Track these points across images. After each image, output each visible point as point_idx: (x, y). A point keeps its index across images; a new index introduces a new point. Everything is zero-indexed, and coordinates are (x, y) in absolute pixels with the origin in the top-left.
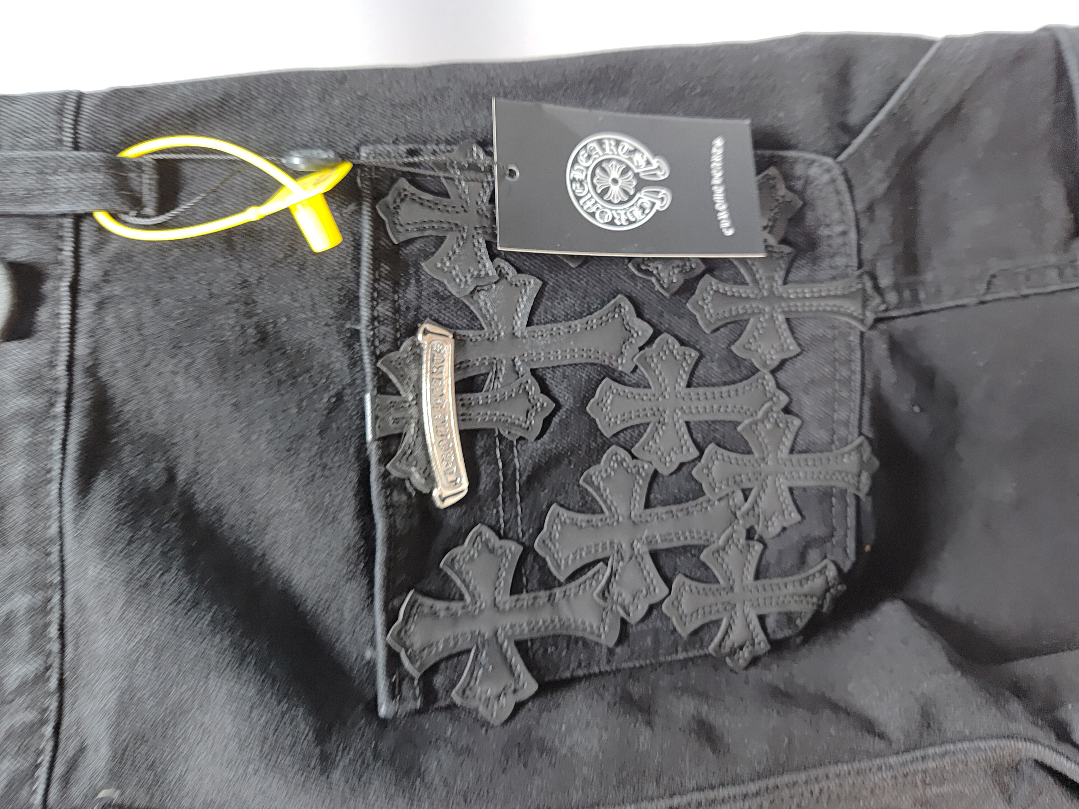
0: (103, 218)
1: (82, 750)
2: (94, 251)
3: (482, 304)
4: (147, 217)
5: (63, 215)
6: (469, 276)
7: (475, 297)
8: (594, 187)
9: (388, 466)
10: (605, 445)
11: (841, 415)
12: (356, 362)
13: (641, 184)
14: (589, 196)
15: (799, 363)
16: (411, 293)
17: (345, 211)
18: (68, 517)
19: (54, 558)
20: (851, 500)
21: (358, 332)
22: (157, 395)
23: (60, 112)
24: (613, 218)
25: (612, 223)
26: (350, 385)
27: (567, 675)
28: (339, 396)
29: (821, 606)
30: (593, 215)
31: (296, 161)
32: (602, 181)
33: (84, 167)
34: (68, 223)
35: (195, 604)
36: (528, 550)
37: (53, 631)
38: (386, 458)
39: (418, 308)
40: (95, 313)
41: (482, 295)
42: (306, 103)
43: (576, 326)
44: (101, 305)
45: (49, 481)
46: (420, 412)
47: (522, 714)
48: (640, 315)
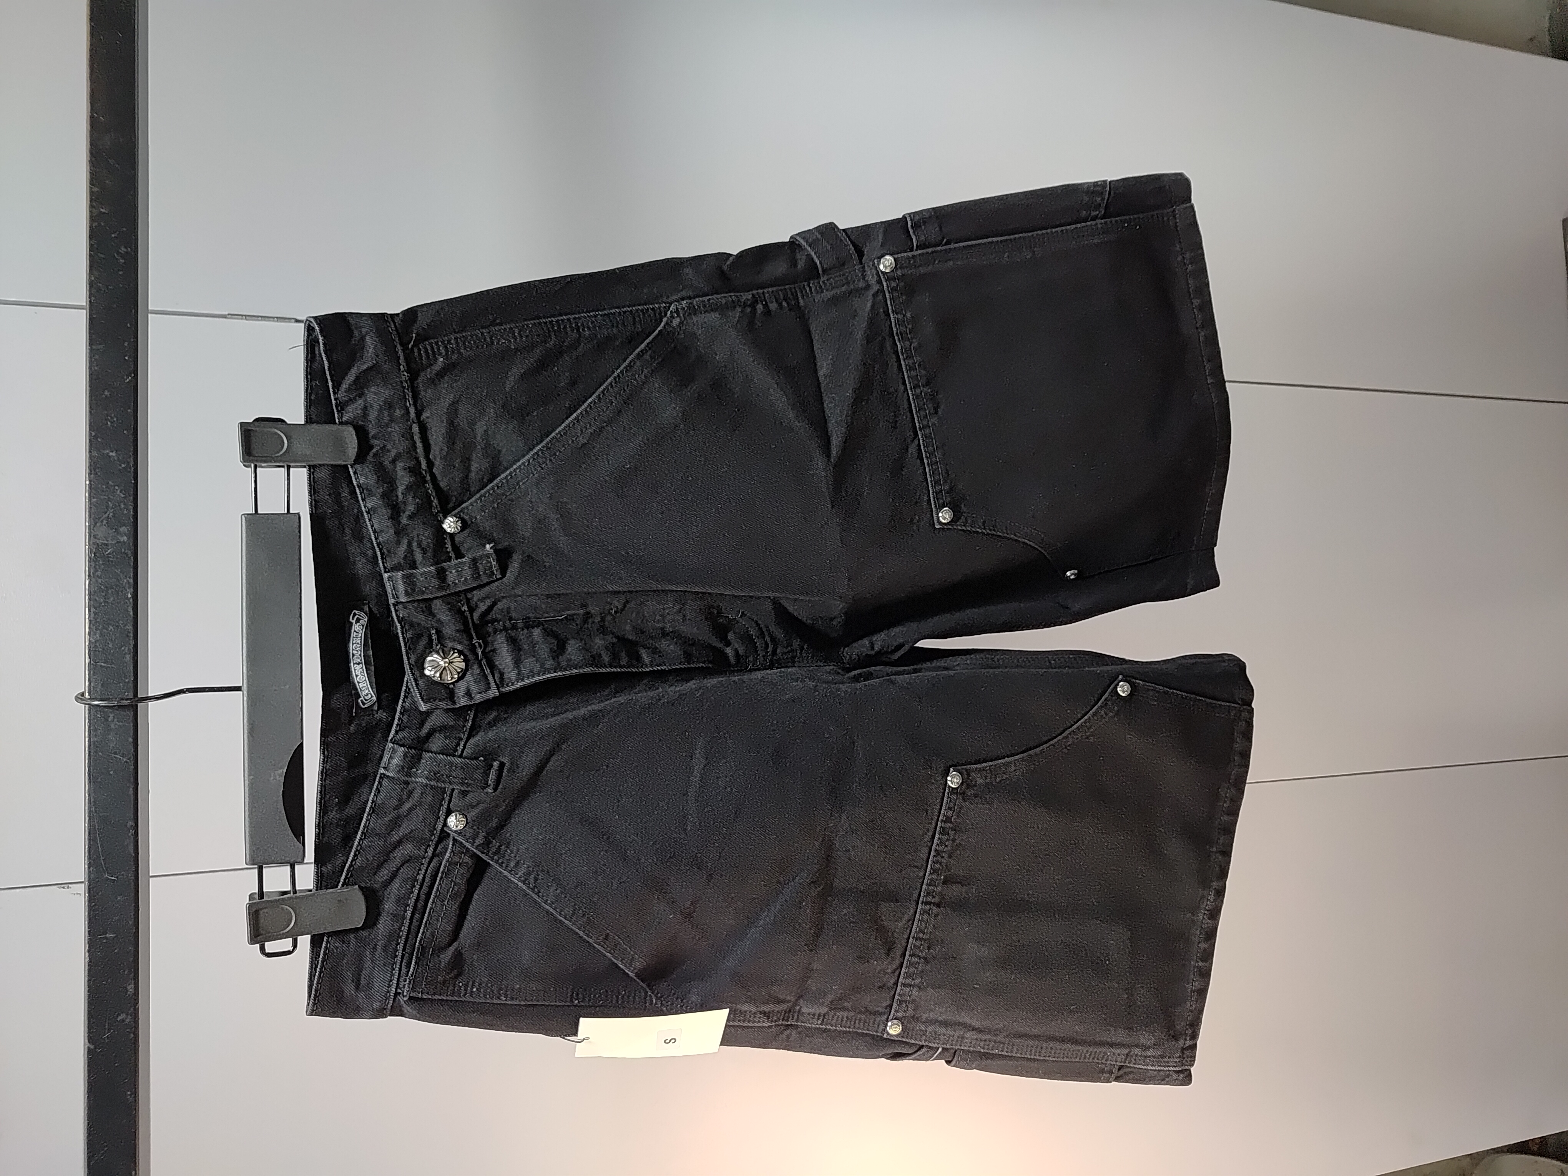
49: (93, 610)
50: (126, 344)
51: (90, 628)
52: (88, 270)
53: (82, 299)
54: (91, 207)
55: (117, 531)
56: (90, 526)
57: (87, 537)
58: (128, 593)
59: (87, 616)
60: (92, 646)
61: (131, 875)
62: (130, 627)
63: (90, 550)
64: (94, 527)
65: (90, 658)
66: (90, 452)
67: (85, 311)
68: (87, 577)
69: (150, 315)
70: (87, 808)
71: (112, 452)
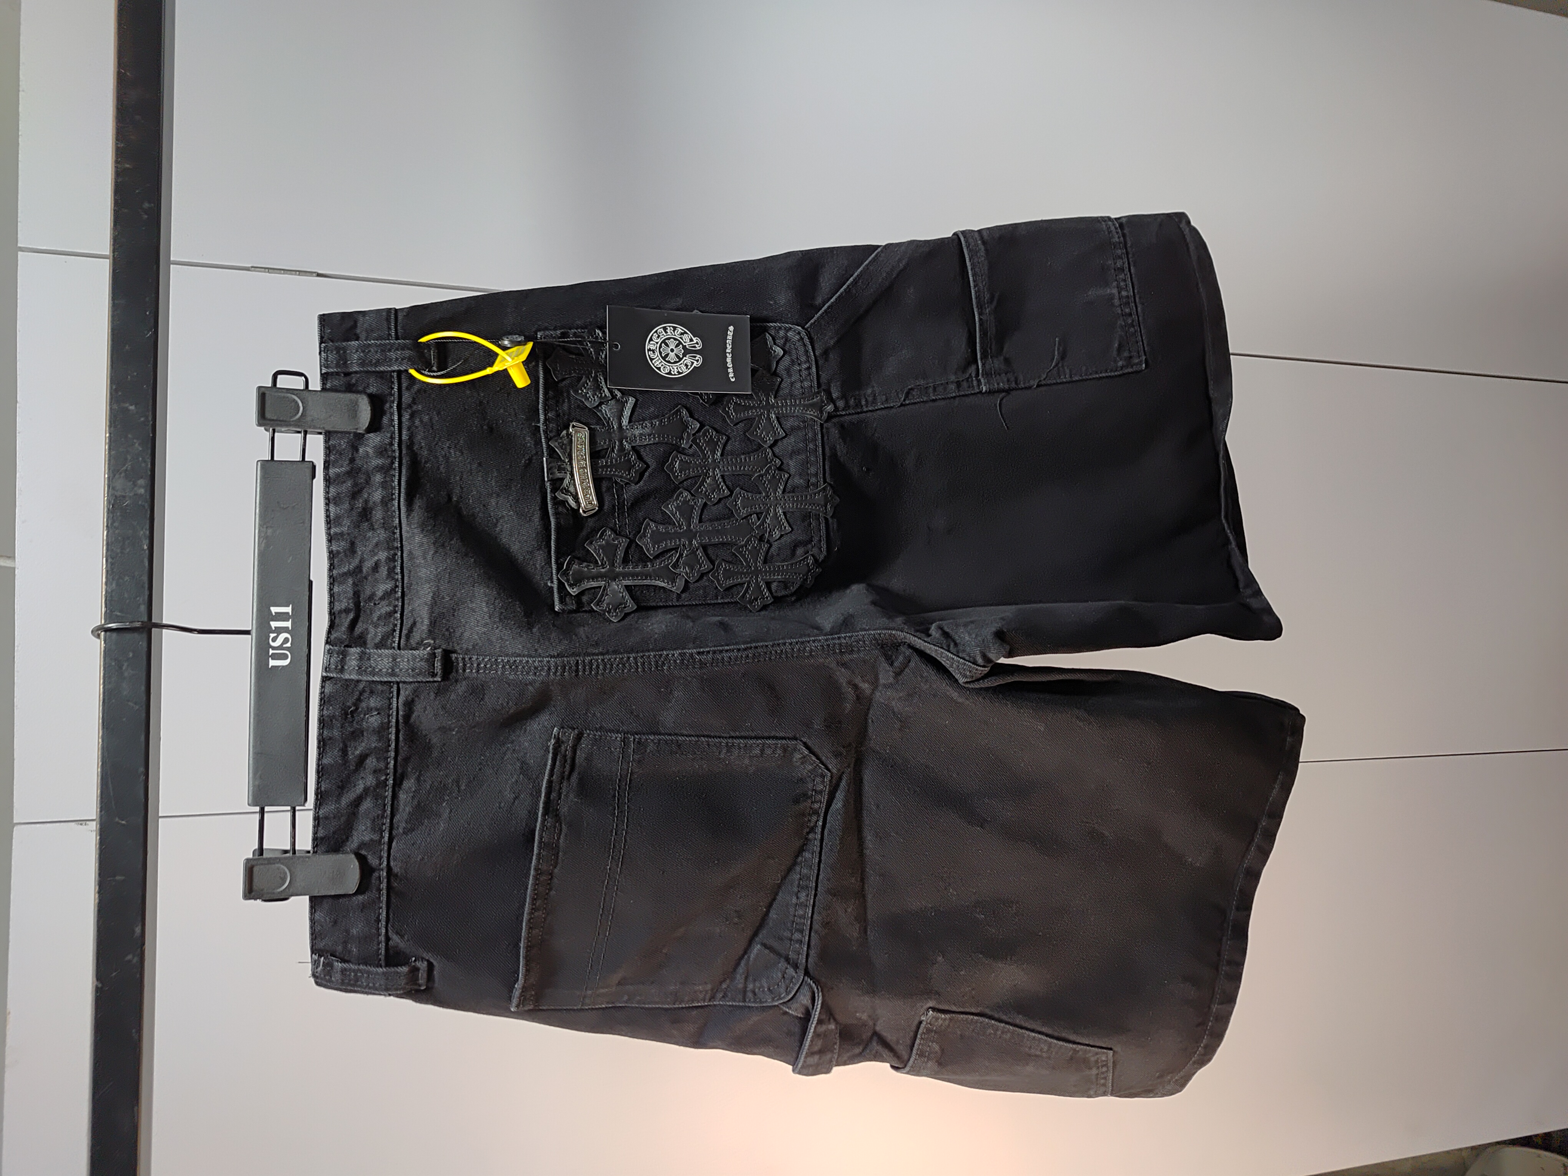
0: (413, 372)
1: (414, 624)
2: (408, 389)
3: (604, 412)
4: (434, 372)
5: (394, 371)
6: (596, 397)
7: (600, 408)
8: (660, 353)
9: (556, 494)
10: (677, 488)
11: (812, 470)
12: (538, 442)
13: (687, 351)
14: (658, 358)
15: (785, 441)
16: (566, 406)
17: (530, 365)
18: (403, 515)
19: (397, 535)
20: (822, 520)
21: (539, 427)
22: (441, 459)
23: (388, 320)
24: (670, 370)
25: (669, 373)
26: (535, 454)
27: (654, 604)
28: (530, 460)
29: (806, 580)
30: (659, 369)
31: (506, 343)
32: (665, 350)
33: (403, 348)
34: (395, 375)
35: (466, 555)
36: (632, 542)
37: (398, 570)
38: (554, 490)
39: (570, 414)
40: (409, 419)
41: (603, 406)
42: (509, 310)
43: (656, 422)
44: (412, 416)
45: (393, 499)
46: (572, 468)
47: (628, 619)
48: (692, 416)
49: (110, 560)
50: (147, 299)
51: (107, 578)
52: (112, 225)
53: (106, 248)
54: (117, 162)
55: (135, 484)
56: (109, 478)
57: (106, 489)
58: (144, 545)
59: (104, 567)
60: (109, 596)
61: (140, 820)
62: (145, 578)
63: (109, 502)
64: (112, 479)
65: (106, 607)
66: (111, 404)
67: (108, 260)
68: (105, 528)
69: (171, 266)
70: (100, 753)
71: (132, 405)
